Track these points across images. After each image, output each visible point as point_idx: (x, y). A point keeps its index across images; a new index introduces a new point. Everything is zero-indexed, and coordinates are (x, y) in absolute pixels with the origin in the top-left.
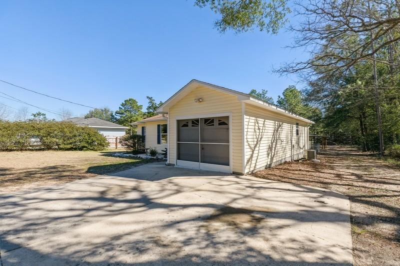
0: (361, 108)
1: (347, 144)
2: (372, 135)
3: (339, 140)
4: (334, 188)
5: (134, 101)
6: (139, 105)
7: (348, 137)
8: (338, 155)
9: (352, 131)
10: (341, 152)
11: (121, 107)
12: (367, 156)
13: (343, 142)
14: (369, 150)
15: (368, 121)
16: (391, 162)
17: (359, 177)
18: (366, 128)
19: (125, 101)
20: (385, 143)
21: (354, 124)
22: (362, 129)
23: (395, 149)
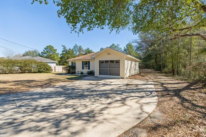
0: (156, 55)
1: (150, 68)
2: (159, 65)
3: (147, 67)
4: (149, 80)
5: (52, 47)
6: (55, 49)
7: (150, 66)
8: (147, 73)
9: (152, 63)
10: (148, 72)
11: (44, 50)
12: (157, 73)
13: (148, 68)
14: (157, 71)
15: (158, 60)
16: (164, 74)
17: (155, 78)
18: (157, 62)
19: (47, 47)
20: (163, 68)
21: (153, 61)
22: (156, 63)
23: (165, 70)
